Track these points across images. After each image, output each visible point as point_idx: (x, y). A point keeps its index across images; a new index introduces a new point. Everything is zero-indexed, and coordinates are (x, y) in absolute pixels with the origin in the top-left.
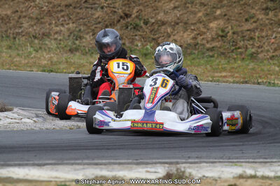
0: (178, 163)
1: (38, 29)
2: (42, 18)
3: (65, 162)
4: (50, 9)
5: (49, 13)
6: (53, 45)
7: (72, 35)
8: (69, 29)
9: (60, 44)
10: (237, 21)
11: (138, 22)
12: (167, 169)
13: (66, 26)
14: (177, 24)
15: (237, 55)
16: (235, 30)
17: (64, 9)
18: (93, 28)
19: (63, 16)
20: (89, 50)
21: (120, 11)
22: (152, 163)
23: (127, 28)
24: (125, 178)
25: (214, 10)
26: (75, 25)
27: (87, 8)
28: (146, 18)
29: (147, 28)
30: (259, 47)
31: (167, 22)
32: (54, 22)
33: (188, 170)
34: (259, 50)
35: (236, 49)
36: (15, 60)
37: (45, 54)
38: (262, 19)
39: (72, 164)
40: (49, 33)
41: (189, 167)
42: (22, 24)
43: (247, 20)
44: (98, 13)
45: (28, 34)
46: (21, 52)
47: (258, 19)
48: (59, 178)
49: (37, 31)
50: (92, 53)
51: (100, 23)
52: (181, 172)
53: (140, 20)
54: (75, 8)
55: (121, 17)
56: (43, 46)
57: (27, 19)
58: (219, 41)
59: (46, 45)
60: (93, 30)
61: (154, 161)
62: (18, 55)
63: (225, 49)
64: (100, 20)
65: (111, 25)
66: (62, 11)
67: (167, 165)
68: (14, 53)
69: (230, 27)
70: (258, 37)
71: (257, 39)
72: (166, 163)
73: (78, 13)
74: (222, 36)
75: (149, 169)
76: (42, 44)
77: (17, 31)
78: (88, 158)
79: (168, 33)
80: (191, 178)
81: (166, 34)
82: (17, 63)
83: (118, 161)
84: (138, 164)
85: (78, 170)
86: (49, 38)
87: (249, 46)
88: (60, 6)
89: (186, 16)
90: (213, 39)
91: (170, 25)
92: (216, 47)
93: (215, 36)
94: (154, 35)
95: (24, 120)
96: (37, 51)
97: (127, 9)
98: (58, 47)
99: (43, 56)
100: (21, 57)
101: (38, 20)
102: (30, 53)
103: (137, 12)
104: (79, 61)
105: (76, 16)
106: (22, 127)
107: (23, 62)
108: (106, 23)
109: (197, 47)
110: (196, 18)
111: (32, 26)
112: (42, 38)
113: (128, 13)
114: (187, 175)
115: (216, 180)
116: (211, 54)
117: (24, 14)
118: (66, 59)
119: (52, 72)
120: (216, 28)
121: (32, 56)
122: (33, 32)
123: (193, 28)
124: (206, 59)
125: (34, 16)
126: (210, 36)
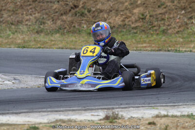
0: (113, 108)
1: (14, 18)
2: (17, 10)
3: (35, 110)
4: (22, 4)
5: (21, 7)
6: (25, 29)
7: (38, 21)
8: (35, 17)
9: (30, 28)
10: (152, 7)
11: (83, 10)
12: (105, 113)
13: (34, 16)
14: (111, 11)
15: (153, 31)
16: (151, 14)
17: (31, 3)
18: (52, 16)
19: (31, 9)
20: (50, 32)
21: (71, 3)
22: (95, 109)
23: (76, 15)
24: (77, 120)
25: (136, 0)
26: (39, 14)
27: (48, 2)
28: (89, 7)
29: (90, 15)
30: (168, 25)
31: (103, 10)
32: (25, 13)
33: (121, 113)
34: (169, 28)
35: (152, 27)
37: (19, 35)
38: (170, 6)
39: (40, 112)
40: (22, 20)
41: (121, 111)
42: (3, 15)
43: (159, 7)
44: (56, 6)
45: (7, 22)
46: (2, 35)
47: (167, 6)
48: (31, 122)
49: (13, 20)
50: (53, 34)
51: (57, 12)
52: (116, 114)
53: (85, 9)
54: (39, 2)
55: (72, 8)
56: (18, 30)
57: (6, 11)
58: (140, 22)
59: (20, 29)
60: (52, 18)
61: (97, 107)
63: (144, 28)
64: (57, 10)
65: (65, 13)
66: (30, 5)
67: (105, 110)
69: (147, 12)
70: (168, 18)
71: (167, 20)
72: (105, 109)
73: (41, 6)
74: (142, 19)
75: (93, 114)
76: (17, 28)
78: (50, 107)
79: (104, 18)
80: (122, 118)
83: (71, 109)
84: (85, 110)
85: (44, 116)
86: (22, 24)
87: (161, 25)
88: (29, 1)
89: (117, 5)
90: (136, 21)
91: (106, 12)
92: (139, 26)
93: (137, 19)
94: (95, 19)
95: (5, 82)
96: (14, 34)
97: (76, 2)
98: (28, 31)
99: (18, 37)
100: (3, 38)
101: (14, 12)
102: (9, 35)
103: (83, 4)
104: (43, 39)
105: (40, 8)
106: (5, 87)
107: (4, 42)
108: (62, 12)
109: (125, 27)
110: (124, 7)
111: (10, 16)
112: (17, 24)
113: (76, 4)
114: (120, 116)
115: (140, 119)
116: (135, 31)
117: (4, 8)
118: (34, 38)
119: (24, 47)
120: (138, 13)
121: (11, 37)
122: (11, 20)
123: (122, 13)
124: (131, 35)
125: (11, 9)
126: (134, 19)
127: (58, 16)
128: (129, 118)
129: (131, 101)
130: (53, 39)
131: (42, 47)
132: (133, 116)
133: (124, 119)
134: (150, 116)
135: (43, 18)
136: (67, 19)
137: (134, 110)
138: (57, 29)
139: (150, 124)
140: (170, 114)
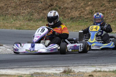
0: (69, 66)
1: (15, 12)
2: (17, 7)
3: (22, 67)
4: (20, 3)
5: (20, 5)
6: (21, 18)
7: (29, 14)
8: (28, 11)
9: (24, 18)
10: (97, 6)
12: (64, 69)
13: (27, 10)
14: (73, 8)
16: (96, 10)
17: (25, 3)
18: (38, 11)
19: (25, 6)
20: (36, 20)
21: (49, 3)
22: (58, 67)
23: (52, 10)
24: (47, 73)
25: (88, 2)
26: (30, 10)
27: (35, 2)
28: (60, 6)
29: (60, 10)
30: (106, 17)
31: (68, 8)
32: (21, 9)
34: (107, 18)
36: (6, 24)
37: (18, 22)
38: (108, 6)
39: (25, 68)
40: (20, 13)
41: (74, 68)
42: (9, 9)
43: (101, 6)
44: (40, 5)
45: (11, 14)
46: (8, 21)
47: (106, 6)
48: (19, 74)
49: (15, 13)
50: (38, 21)
51: (40, 8)
52: (70, 70)
53: (57, 7)
54: (30, 2)
55: (49, 6)
56: (17, 19)
57: (10, 7)
58: (90, 15)
60: (38, 12)
61: (59, 65)
62: (7, 22)
64: (40, 7)
65: (45, 9)
66: (25, 4)
67: (64, 67)
68: (5, 22)
69: (94, 9)
70: (106, 13)
71: (105, 14)
73: (31, 5)
74: (91, 13)
75: (57, 69)
76: (17, 18)
77: (6, 12)
78: (32, 65)
79: (69, 12)
80: (74, 72)
81: (68, 13)
82: (6, 26)
83: (44, 66)
84: (52, 67)
85: (28, 70)
86: (20, 15)
88: (24, 2)
89: (76, 5)
90: (87, 14)
91: (70, 9)
92: (89, 17)
93: (88, 13)
94: (63, 13)
95: (7, 50)
96: (15, 21)
97: (52, 3)
98: (23, 19)
99: (17, 23)
100: (8, 23)
101: (15, 8)
102: (12, 22)
103: (56, 4)
104: (32, 24)
105: (31, 6)
106: (7, 53)
107: (9, 25)
108: (43, 8)
109: (81, 18)
110: (80, 6)
111: (13, 10)
112: (17, 15)
113: (52, 4)
114: (72, 71)
115: (84, 73)
116: (87, 20)
117: (9, 5)
118: (27, 24)
119: (20, 29)
120: (89, 10)
121: (13, 23)
122: (13, 13)
123: (79, 10)
124: (85, 23)
125: (13, 6)
126: (86, 13)
127: (41, 11)
128: (78, 72)
129: (80, 62)
130: (38, 24)
131: (31, 29)
132: (80, 71)
133: (75, 72)
134: (91, 71)
135: (32, 12)
136: (46, 12)
137: (81, 67)
138: (41, 18)
139: (90, 76)
140: (102, 70)
